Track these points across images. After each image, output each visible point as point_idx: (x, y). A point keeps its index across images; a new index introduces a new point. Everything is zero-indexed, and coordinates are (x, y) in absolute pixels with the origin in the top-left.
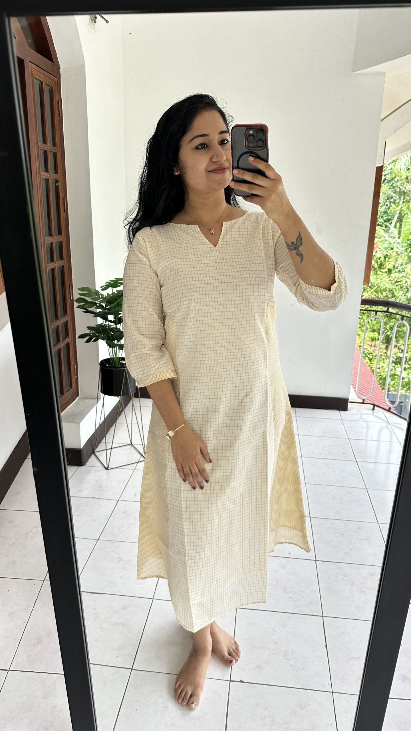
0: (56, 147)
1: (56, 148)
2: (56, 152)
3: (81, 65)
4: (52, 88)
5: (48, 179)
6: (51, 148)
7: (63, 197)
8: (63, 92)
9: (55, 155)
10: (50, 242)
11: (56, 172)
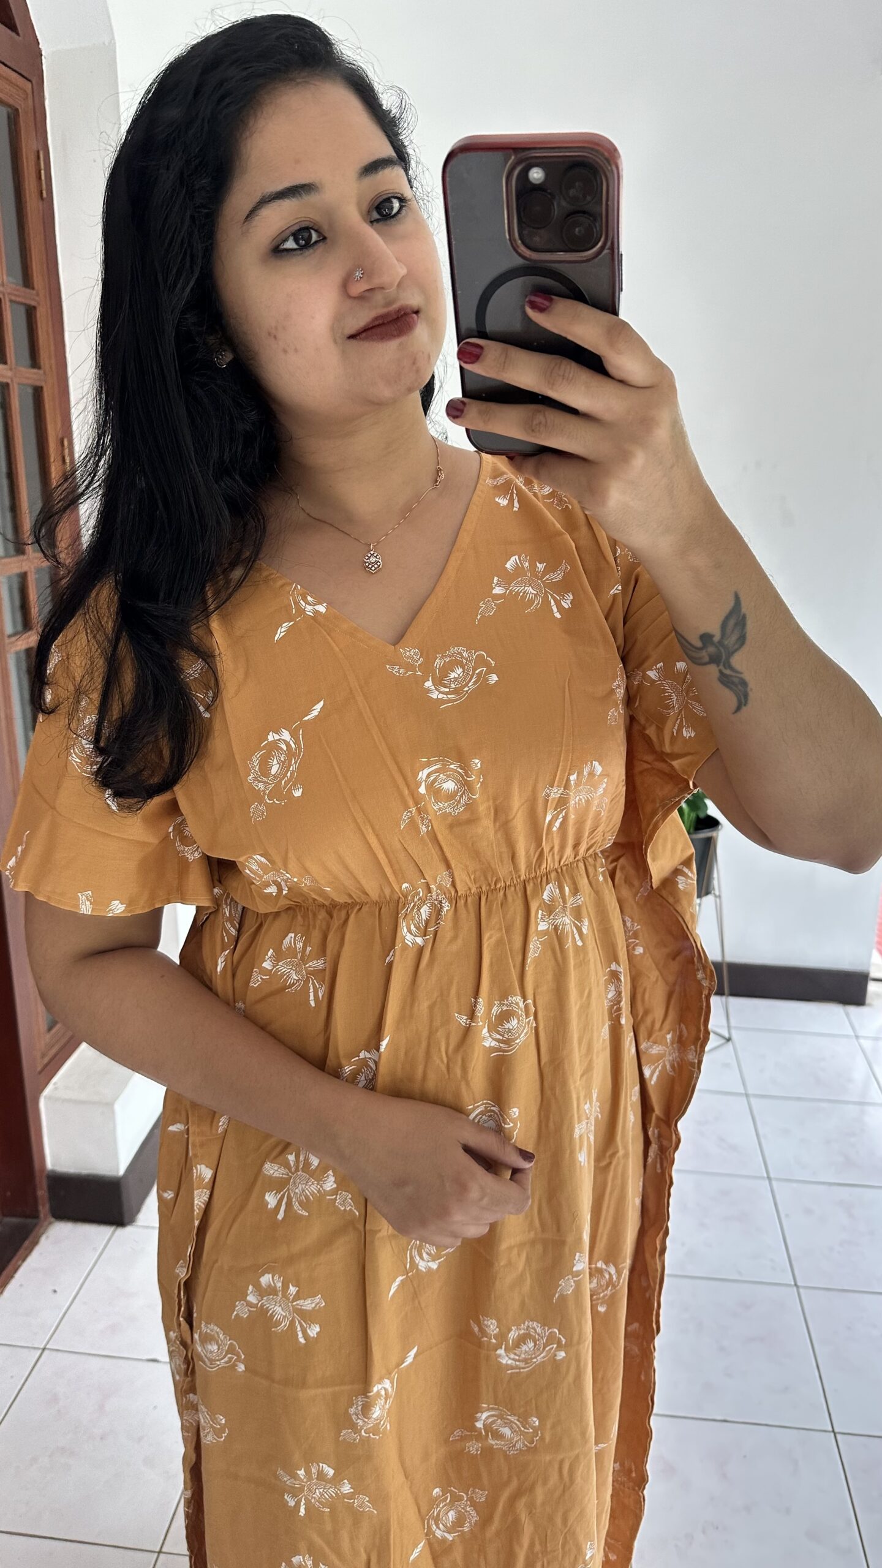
0: (33, 288)
1: (32, 291)
2: (33, 303)
3: (104, 44)
4: (17, 110)
5: (7, 385)
6: (17, 293)
7: (60, 436)
8: (52, 126)
9: (31, 312)
10: (17, 571)
11: (35, 362)
